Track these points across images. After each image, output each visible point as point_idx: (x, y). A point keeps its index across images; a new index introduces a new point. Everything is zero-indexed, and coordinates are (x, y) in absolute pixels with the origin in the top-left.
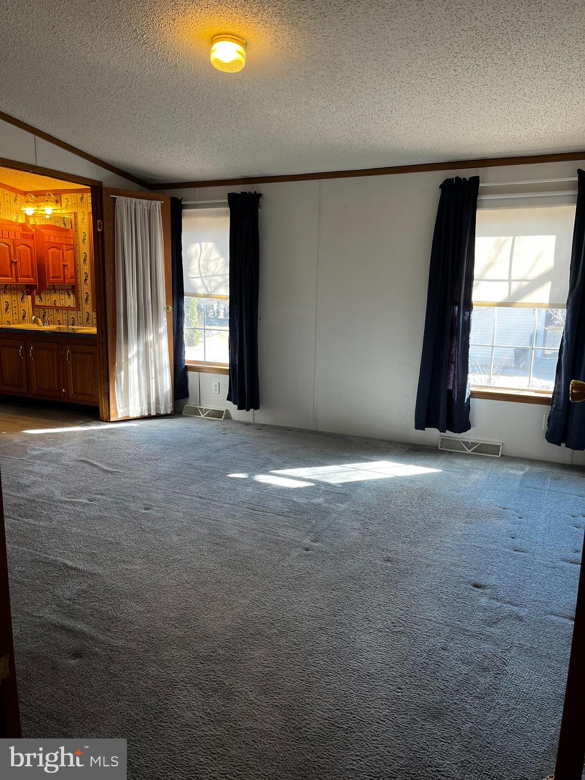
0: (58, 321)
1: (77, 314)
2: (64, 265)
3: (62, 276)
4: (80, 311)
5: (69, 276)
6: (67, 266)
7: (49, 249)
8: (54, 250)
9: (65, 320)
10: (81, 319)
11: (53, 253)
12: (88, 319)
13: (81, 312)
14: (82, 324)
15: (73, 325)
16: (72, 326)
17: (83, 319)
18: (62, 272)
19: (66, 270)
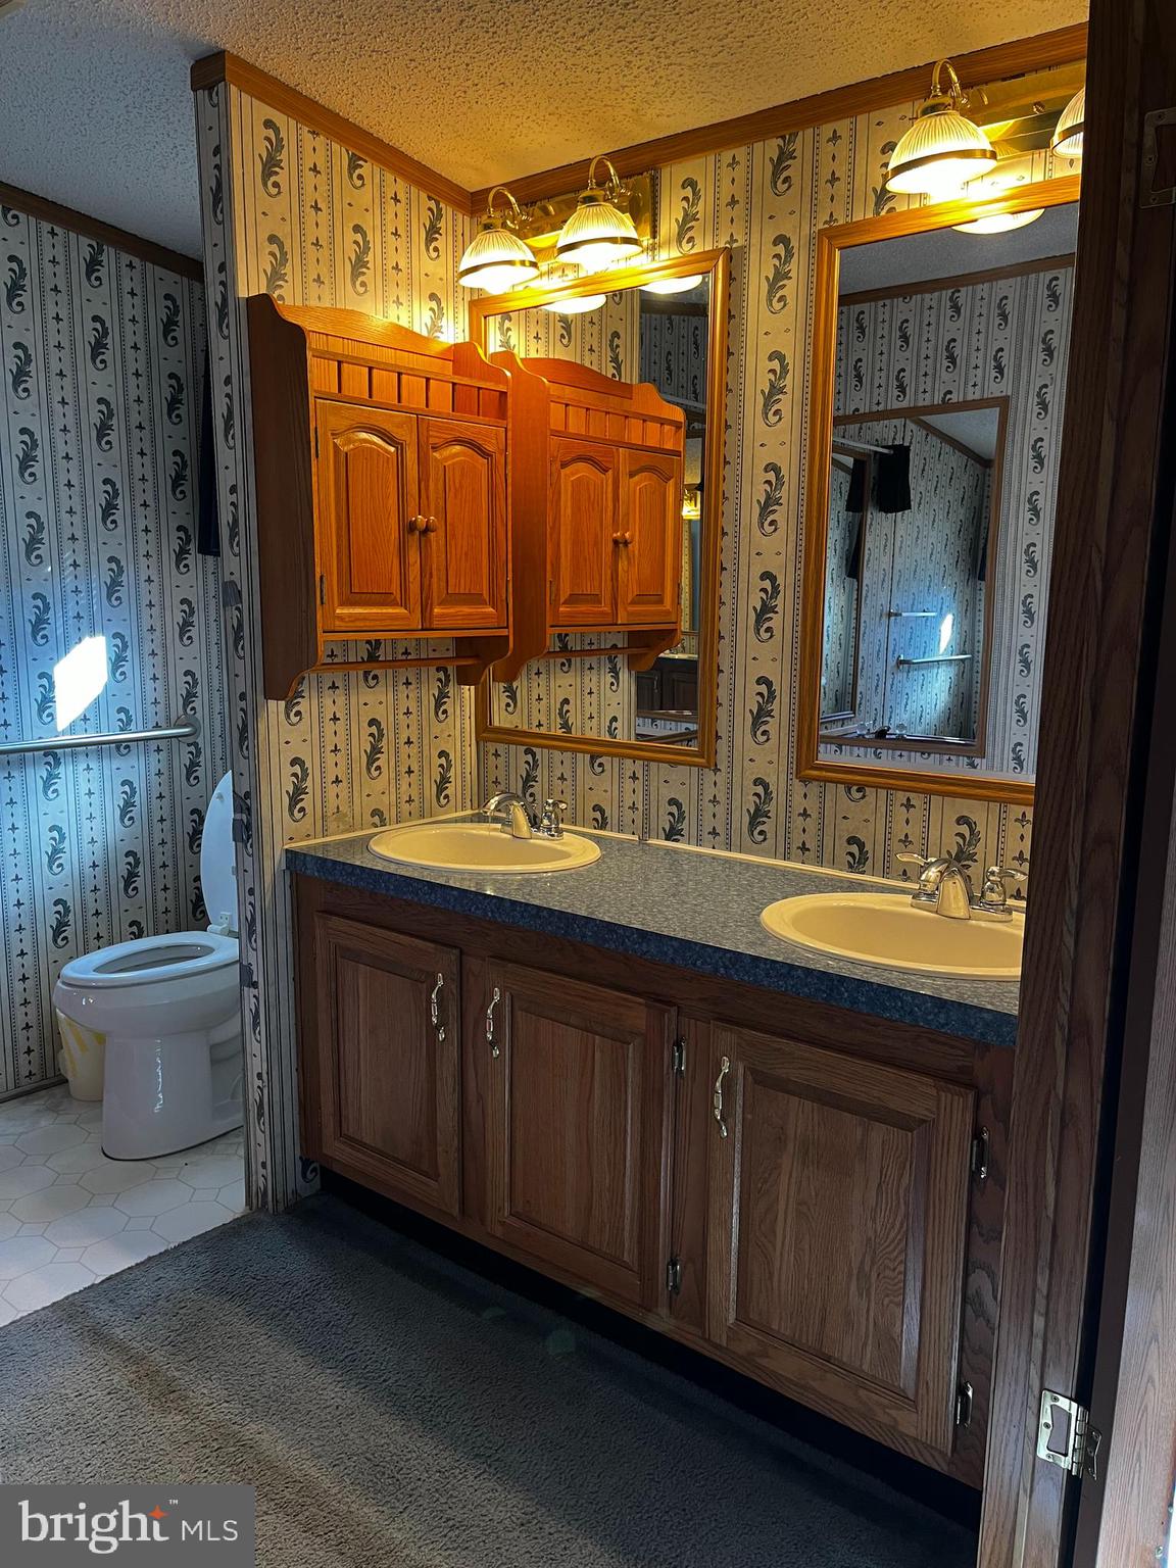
0: (597, 808)
1: (700, 785)
2: (616, 542)
3: (606, 596)
4: (716, 770)
5: (633, 591)
6: (626, 543)
7: (564, 465)
8: (582, 470)
9: (633, 807)
10: (720, 810)
11: (578, 485)
12: (757, 816)
13: (721, 778)
14: (721, 838)
15: (672, 834)
16: (667, 838)
17: (729, 812)
18: (607, 573)
19: (622, 565)
